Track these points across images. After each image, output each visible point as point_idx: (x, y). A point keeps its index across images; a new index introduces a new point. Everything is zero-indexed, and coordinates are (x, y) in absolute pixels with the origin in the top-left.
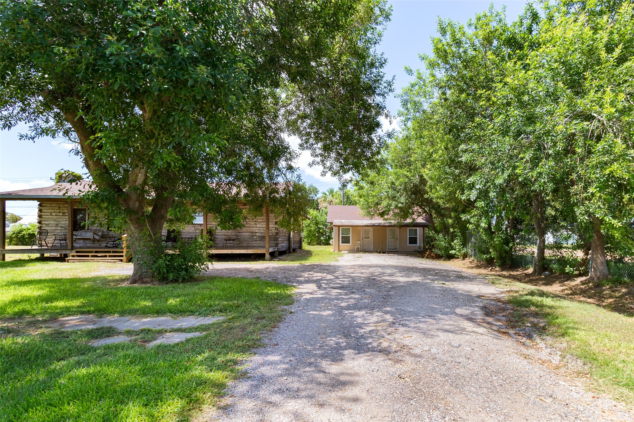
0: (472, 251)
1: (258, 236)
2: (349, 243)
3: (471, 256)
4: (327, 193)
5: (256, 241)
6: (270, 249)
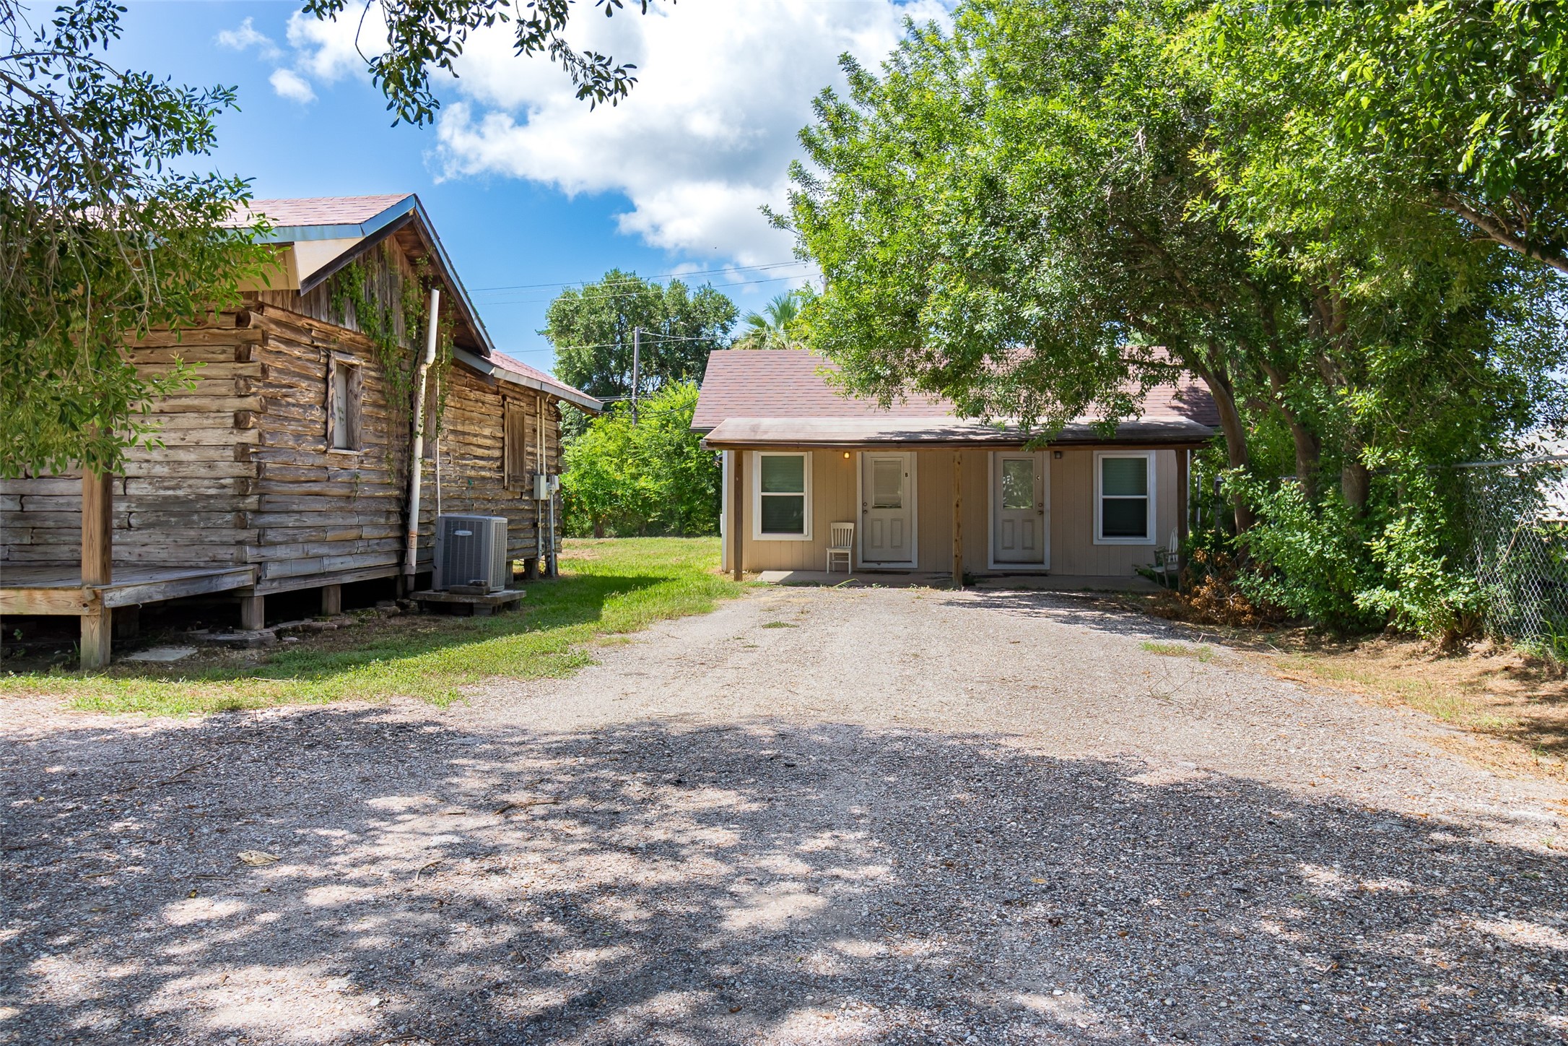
0: (1518, 597)
1: (140, 500)
2: (800, 530)
3: (1515, 629)
4: (769, 320)
5: (125, 532)
6: (113, 584)
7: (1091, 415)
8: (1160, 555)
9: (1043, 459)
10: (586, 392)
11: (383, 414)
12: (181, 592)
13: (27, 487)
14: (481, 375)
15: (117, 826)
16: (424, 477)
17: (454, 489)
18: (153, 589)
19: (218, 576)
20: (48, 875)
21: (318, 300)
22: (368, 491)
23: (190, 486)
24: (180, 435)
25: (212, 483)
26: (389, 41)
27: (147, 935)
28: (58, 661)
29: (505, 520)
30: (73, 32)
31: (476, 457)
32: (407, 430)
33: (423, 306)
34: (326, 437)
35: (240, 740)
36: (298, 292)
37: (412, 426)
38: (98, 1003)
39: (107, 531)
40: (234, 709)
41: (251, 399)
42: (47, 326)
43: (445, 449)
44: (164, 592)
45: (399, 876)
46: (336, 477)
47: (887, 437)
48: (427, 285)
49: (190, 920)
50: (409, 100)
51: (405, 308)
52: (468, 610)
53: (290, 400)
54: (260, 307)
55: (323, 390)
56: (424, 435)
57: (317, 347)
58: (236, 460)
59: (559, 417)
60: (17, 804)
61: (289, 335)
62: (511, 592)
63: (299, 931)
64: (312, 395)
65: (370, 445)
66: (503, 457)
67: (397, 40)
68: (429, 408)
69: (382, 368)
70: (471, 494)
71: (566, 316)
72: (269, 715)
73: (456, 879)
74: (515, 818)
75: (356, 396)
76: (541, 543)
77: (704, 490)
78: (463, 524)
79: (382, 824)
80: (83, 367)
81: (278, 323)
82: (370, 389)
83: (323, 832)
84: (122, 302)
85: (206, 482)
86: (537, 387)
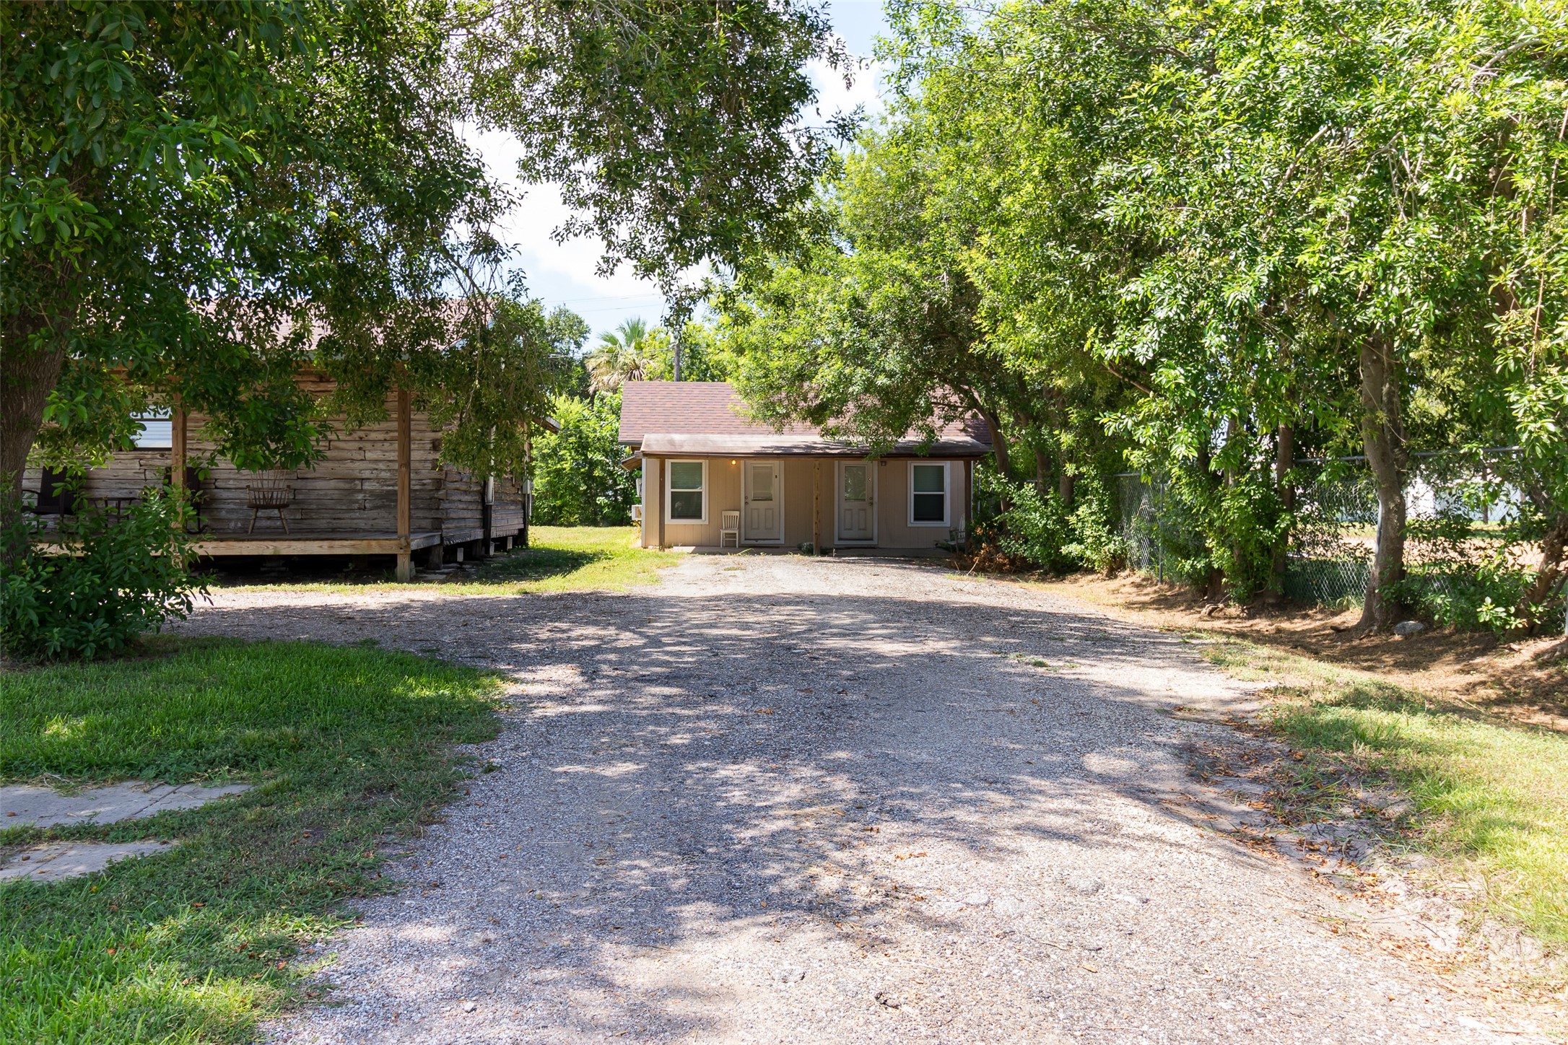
0: (1141, 546)
1: (371, 491)
2: (700, 517)
3: (1139, 564)
4: (621, 338)
5: (362, 511)
7: (912, 436)
8: (953, 533)
9: (872, 468)
22: (472, 487)
47: (770, 451)
58: (433, 469)
77: (577, 487)
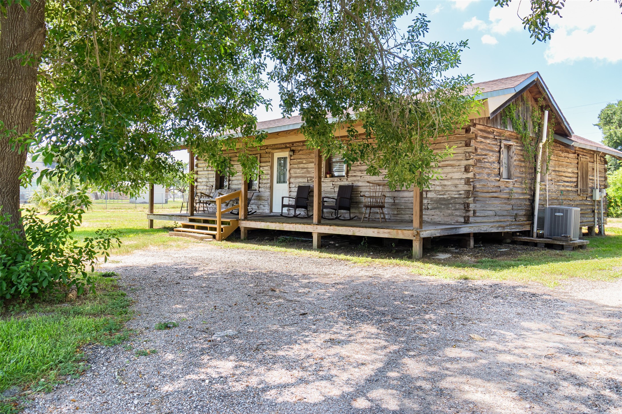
1: (431, 199)
5: (426, 210)
6: (423, 229)
10: (620, 150)
11: (523, 164)
12: (446, 233)
13: (396, 194)
14: (567, 146)
15: (427, 317)
16: (541, 190)
17: (554, 195)
18: (436, 232)
19: (458, 228)
20: (406, 329)
21: (496, 120)
22: (517, 196)
23: (449, 194)
24: (445, 175)
25: (456, 193)
26: (532, 9)
27: (439, 358)
28: (406, 255)
29: (579, 209)
30: (413, 33)
31: (565, 181)
32: (533, 171)
33: (541, 118)
34: (499, 174)
35: (468, 291)
36: (489, 118)
37: (535, 169)
38: (424, 379)
39: (421, 210)
40: (466, 279)
41: (471, 161)
42: (405, 138)
43: (550, 178)
44: (440, 233)
45: (536, 357)
46: (503, 190)
48: (542, 109)
49: (453, 356)
50: (540, 32)
51: (532, 120)
52: (561, 248)
53: (485, 160)
54: (474, 125)
55: (498, 156)
56: (541, 172)
57: (496, 139)
58: (465, 184)
59: (606, 162)
60: (396, 303)
61: (485, 135)
62: (582, 241)
63: (495, 369)
64: (494, 158)
65: (518, 177)
66: (577, 181)
67: (535, 8)
68: (543, 161)
69: (523, 146)
70: (563, 197)
71: (609, 116)
72: (479, 283)
73: (562, 363)
74: (588, 342)
75: (512, 158)
76: (596, 219)
78: (559, 211)
79: (527, 333)
80: (416, 151)
81: (481, 130)
82: (518, 154)
83: (502, 332)
84: (429, 127)
85: (454, 193)
86: (595, 149)
